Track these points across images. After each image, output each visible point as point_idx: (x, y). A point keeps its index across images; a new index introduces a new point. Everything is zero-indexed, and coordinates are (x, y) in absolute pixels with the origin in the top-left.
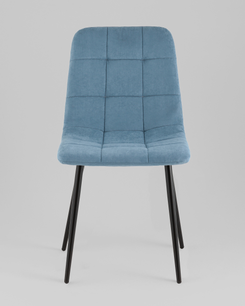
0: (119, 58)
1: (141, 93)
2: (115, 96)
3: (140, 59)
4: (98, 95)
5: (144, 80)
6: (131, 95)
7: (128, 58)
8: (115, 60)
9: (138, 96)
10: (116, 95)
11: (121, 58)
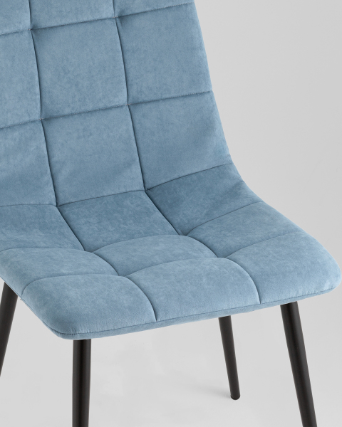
0: (60, 23)
1: (122, 98)
2: (64, 116)
3: (110, 16)
4: (27, 119)
5: (128, 67)
6: (101, 105)
7: (81, 19)
8: (52, 28)
9: (117, 107)
10: (67, 111)
11: (63, 22)
